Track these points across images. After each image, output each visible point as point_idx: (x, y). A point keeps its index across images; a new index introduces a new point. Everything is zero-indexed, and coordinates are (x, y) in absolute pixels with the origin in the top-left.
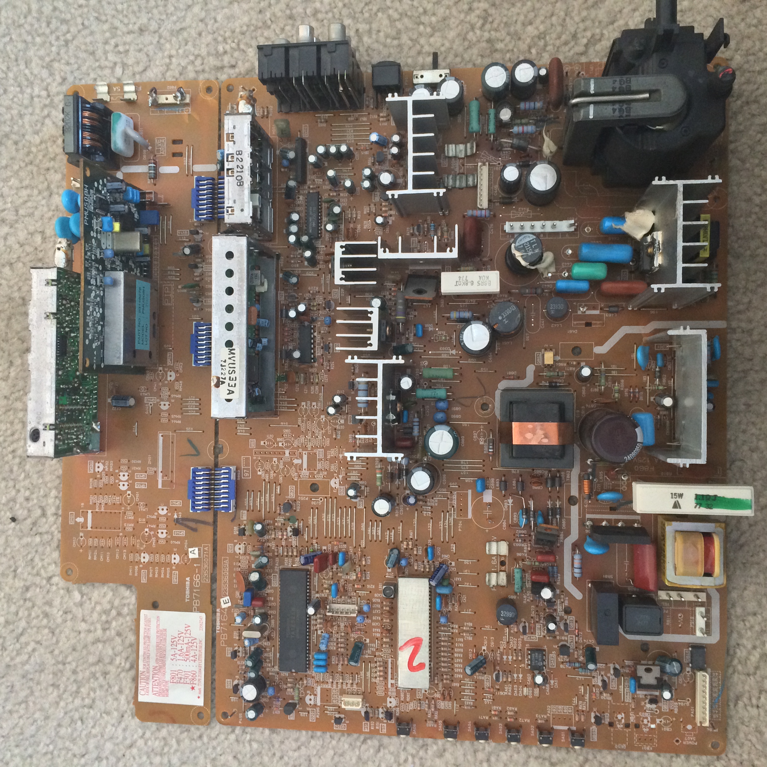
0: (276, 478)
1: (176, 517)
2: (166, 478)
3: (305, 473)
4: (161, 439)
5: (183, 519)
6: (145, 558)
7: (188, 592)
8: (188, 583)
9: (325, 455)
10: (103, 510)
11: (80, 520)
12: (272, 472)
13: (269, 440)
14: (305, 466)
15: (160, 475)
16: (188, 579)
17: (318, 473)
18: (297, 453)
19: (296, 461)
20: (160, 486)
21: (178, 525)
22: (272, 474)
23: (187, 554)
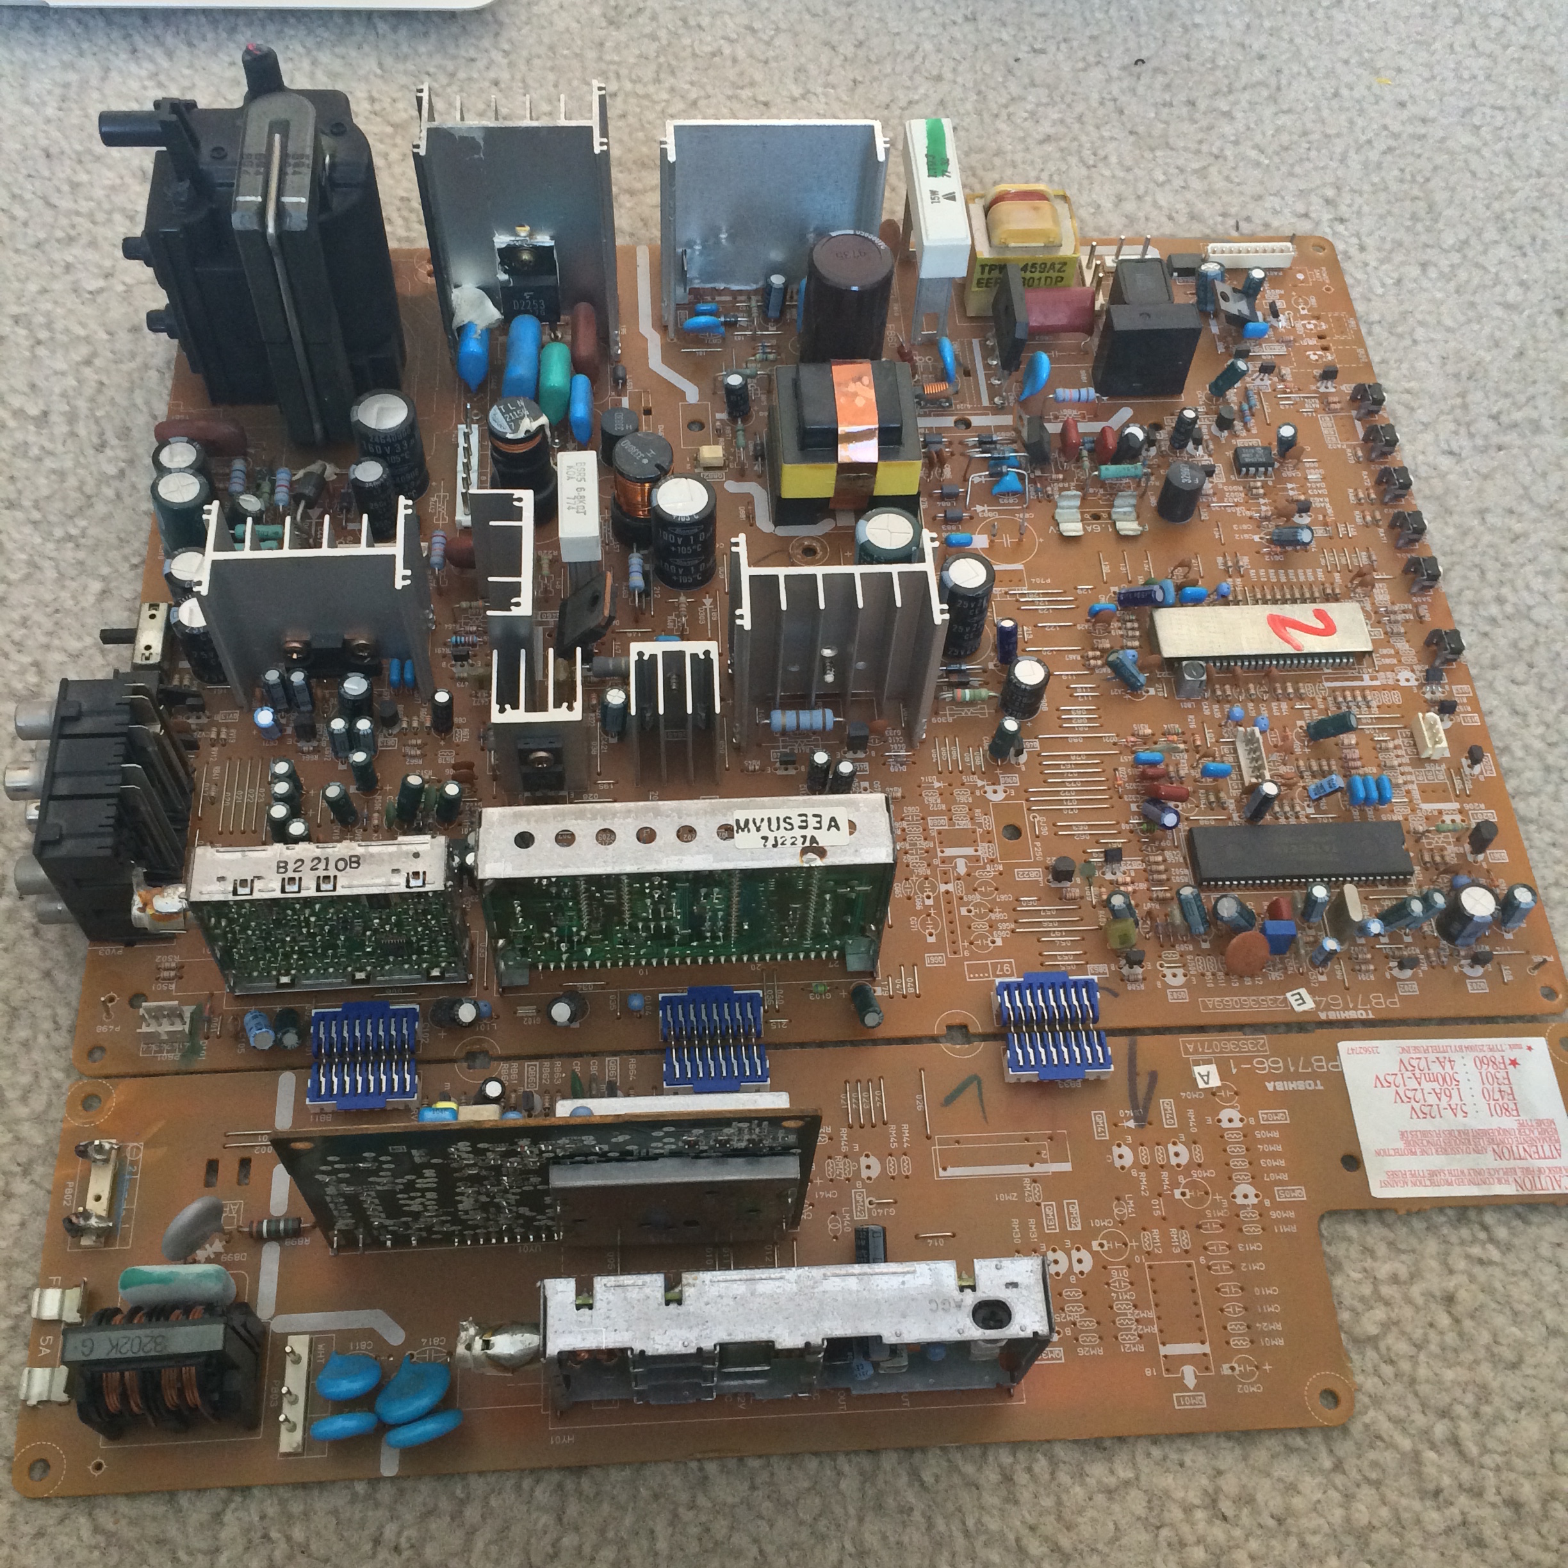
0: (1004, 906)
1: (1131, 1124)
2: (1045, 1154)
3: (984, 850)
4: (953, 1172)
5: (1135, 1107)
6: (1245, 1192)
7: (1300, 1085)
8: (1280, 1086)
9: (940, 813)
10: (1152, 1314)
11: (1189, 1374)
12: (993, 916)
13: (924, 925)
14: (970, 851)
15: (1039, 1168)
16: (1270, 1086)
17: (980, 825)
18: (944, 867)
19: (962, 869)
20: (1067, 1167)
21: (1151, 1116)
22: (997, 915)
23: (1213, 1092)
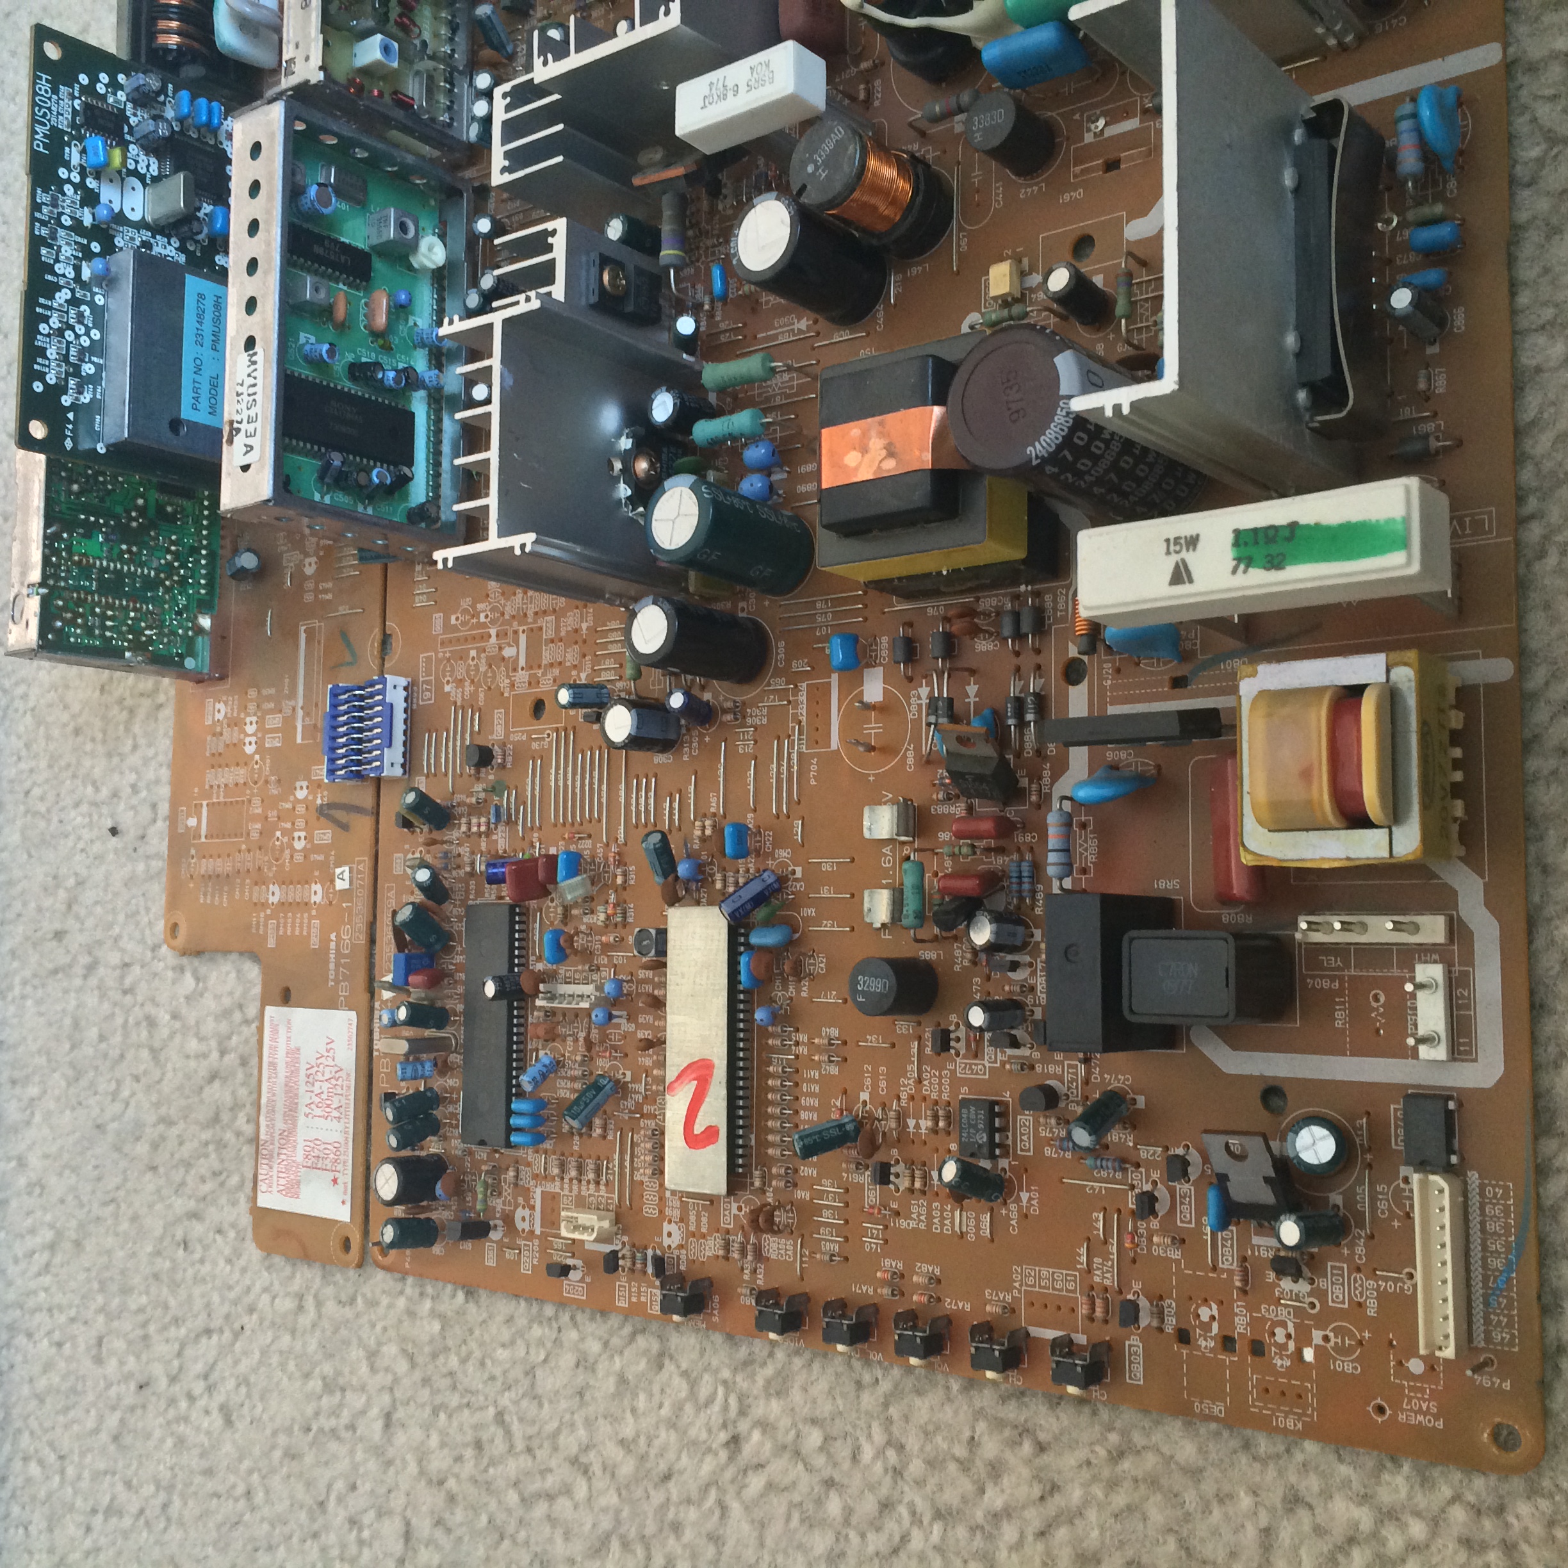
0: (474, 695)
1: (319, 801)
2: (308, 721)
3: (522, 676)
4: (303, 636)
5: (330, 806)
6: (275, 894)
7: (332, 966)
8: (333, 945)
9: (558, 629)
10: (222, 799)
11: (192, 822)
12: (467, 684)
13: (465, 611)
14: (522, 662)
15: (300, 713)
16: (333, 936)
17: (544, 674)
18: (510, 633)
19: (508, 652)
20: (299, 740)
21: (322, 819)
22: (468, 688)
23: (332, 881)
